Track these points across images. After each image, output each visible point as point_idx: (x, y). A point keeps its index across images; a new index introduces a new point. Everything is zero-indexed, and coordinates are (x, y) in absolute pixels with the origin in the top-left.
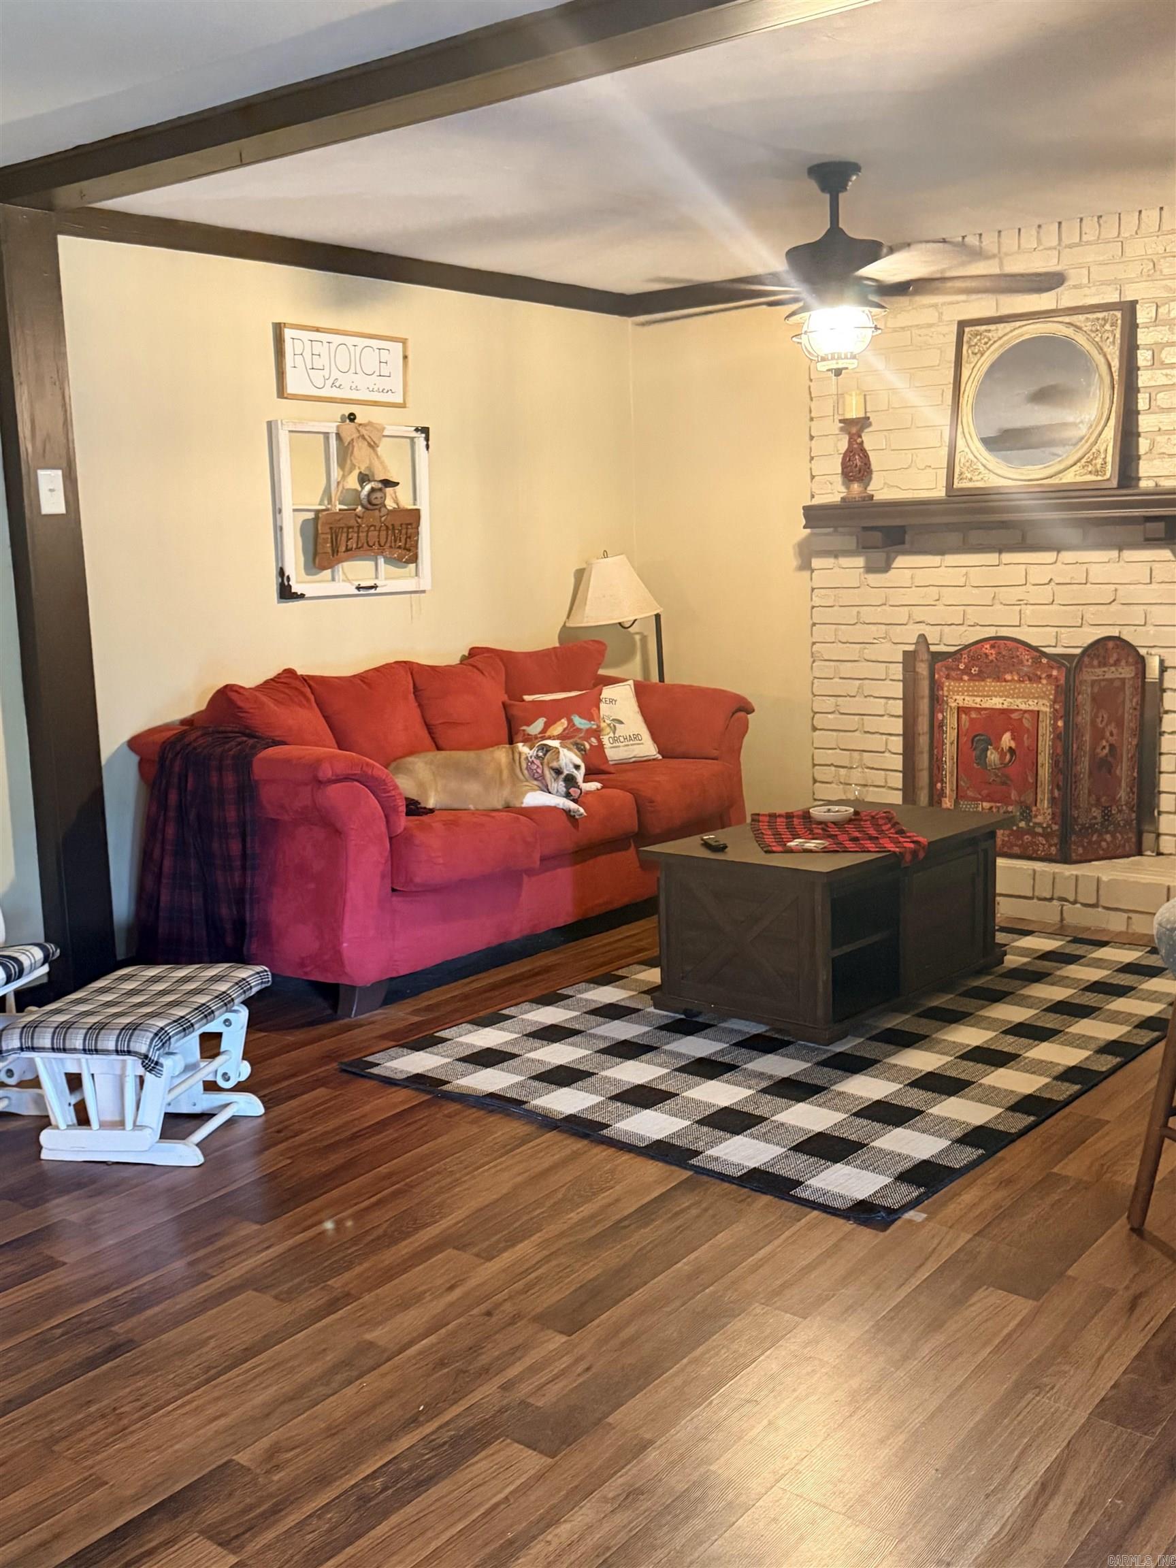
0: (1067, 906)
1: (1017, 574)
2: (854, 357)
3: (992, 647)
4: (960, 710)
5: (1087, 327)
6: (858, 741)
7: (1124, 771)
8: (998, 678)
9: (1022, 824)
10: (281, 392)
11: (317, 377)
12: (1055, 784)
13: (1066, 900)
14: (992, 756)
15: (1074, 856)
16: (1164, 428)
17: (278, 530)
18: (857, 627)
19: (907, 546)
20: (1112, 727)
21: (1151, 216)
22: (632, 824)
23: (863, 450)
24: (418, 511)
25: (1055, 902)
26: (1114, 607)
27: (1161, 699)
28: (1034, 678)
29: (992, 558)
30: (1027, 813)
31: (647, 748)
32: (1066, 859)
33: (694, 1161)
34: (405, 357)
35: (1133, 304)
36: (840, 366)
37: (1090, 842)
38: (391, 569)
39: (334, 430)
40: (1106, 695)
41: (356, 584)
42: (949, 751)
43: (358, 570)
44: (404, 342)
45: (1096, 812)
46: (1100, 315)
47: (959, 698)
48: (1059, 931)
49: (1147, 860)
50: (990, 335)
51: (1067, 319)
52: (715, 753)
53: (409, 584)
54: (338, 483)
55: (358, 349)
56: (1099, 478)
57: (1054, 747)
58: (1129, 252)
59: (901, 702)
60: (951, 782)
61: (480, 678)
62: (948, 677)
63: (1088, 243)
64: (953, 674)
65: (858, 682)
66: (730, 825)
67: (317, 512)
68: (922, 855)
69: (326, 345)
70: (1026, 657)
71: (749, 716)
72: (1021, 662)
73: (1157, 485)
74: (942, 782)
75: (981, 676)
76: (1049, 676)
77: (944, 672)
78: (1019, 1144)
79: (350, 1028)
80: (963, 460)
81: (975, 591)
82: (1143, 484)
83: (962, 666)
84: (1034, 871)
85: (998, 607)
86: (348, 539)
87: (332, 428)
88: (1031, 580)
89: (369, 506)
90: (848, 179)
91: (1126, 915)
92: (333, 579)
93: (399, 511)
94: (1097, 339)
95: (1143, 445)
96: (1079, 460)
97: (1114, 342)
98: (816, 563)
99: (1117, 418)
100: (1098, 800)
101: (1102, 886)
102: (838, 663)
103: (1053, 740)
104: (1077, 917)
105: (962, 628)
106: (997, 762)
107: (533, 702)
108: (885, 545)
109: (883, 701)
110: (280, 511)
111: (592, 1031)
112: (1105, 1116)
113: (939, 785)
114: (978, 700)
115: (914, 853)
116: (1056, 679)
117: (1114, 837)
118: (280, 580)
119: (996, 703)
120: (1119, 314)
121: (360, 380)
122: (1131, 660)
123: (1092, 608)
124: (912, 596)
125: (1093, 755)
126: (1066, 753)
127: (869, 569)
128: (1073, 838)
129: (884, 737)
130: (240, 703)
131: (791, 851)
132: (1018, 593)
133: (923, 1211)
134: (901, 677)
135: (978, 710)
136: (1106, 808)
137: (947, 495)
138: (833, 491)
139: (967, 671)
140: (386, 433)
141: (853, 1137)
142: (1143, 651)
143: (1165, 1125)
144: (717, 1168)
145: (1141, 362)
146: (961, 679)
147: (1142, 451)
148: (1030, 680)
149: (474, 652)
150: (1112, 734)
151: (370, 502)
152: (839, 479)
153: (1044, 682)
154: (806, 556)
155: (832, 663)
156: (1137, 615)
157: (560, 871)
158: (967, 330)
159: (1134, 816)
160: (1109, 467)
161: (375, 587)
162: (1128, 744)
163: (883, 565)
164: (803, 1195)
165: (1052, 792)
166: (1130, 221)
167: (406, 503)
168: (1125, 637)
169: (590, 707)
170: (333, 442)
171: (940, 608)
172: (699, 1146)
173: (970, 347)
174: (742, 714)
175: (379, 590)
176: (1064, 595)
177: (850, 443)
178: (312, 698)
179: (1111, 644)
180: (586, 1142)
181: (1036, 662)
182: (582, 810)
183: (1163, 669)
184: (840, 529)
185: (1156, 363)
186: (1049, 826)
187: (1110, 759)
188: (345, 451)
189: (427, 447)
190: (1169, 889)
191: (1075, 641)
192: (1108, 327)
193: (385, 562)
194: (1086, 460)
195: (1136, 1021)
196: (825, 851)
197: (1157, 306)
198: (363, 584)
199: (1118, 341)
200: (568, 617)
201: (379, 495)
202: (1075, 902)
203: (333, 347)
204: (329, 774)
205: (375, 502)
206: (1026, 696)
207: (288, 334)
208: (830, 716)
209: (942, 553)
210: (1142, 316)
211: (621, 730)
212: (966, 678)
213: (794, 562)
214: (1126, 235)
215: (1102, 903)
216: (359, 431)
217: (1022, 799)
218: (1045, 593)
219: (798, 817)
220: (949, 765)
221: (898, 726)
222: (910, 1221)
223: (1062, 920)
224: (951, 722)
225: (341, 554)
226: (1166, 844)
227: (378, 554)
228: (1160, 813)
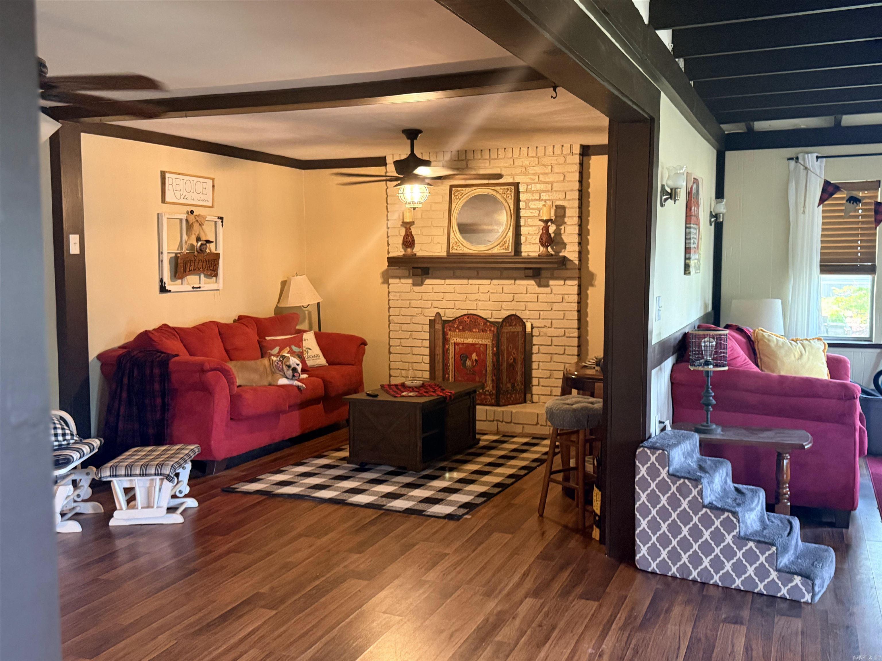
0: (499, 423)
1: (475, 289)
2: (420, 203)
3: (468, 318)
4: (456, 344)
5: (501, 192)
6: (410, 358)
7: (519, 368)
8: (470, 331)
9: (481, 391)
10: (163, 201)
11: (178, 194)
12: (494, 374)
13: (499, 421)
14: (469, 363)
15: (501, 404)
16: (531, 233)
17: (161, 261)
18: (409, 309)
19: (430, 275)
20: (514, 351)
21: (524, 150)
22: (321, 392)
23: (412, 235)
24: (219, 254)
25: (495, 422)
26: (513, 303)
27: (532, 339)
28: (484, 331)
29: (465, 281)
30: (483, 387)
31: (322, 361)
32: (498, 405)
33: (384, 508)
34: (213, 186)
35: (518, 184)
36: (415, 207)
37: (507, 398)
38: (206, 279)
39: (185, 218)
40: (513, 337)
41: (192, 286)
42: (451, 361)
43: (192, 280)
44: (213, 179)
45: (509, 385)
46: (506, 187)
47: (455, 339)
48: (497, 433)
49: (528, 405)
50: (463, 192)
51: (493, 188)
52: (353, 363)
53: (214, 286)
54: (186, 242)
55: (195, 182)
56: (507, 251)
57: (493, 358)
58: (516, 164)
59: (428, 341)
60: (452, 374)
61: (247, 330)
62: (450, 330)
63: (500, 159)
64: (452, 329)
65: (410, 333)
66: (358, 393)
67: (176, 254)
68: (453, 397)
69: (182, 180)
70: (481, 322)
71: (366, 347)
72: (479, 324)
73: (528, 255)
74: (448, 374)
75: (463, 330)
76: (490, 330)
77: (448, 328)
78: (498, 497)
79: (213, 479)
80: (453, 242)
81: (459, 295)
82: (523, 254)
83: (456, 326)
84: (487, 410)
85: (468, 301)
86: (190, 266)
87: (184, 217)
88: (481, 291)
89: (200, 252)
90: (418, 135)
91: (522, 426)
92: (182, 284)
93: (211, 254)
94: (505, 197)
95: (523, 239)
96: (499, 244)
97: (511, 199)
98: (391, 281)
99: (513, 228)
100: (510, 380)
101: (513, 415)
102: (401, 325)
103: (493, 357)
104: (504, 428)
105: (454, 310)
106: (470, 365)
107: (270, 340)
108: (422, 275)
109: (421, 341)
110: (162, 253)
111: (324, 473)
112: (525, 487)
113: (447, 376)
114: (462, 340)
115: (450, 397)
116: (493, 331)
117: (516, 396)
118: (160, 284)
119: (470, 341)
120: (513, 188)
121: (195, 196)
122: (521, 324)
123: (504, 303)
124: (433, 296)
125: (508, 362)
126: (497, 361)
127: (414, 284)
128: (501, 396)
129: (421, 356)
130: (153, 338)
131: (403, 396)
132: (476, 296)
133: (470, 515)
134: (428, 331)
135: (463, 344)
136: (513, 383)
137: (447, 255)
138: (398, 251)
139: (458, 328)
140: (207, 219)
141: (440, 498)
142: (524, 321)
143: (550, 477)
144: (394, 509)
145: (521, 207)
146: (455, 331)
147: (522, 242)
148: (483, 332)
149: (241, 318)
150: (514, 354)
151: (200, 250)
152: (400, 246)
153: (488, 332)
154: (386, 278)
155: (398, 325)
156: (522, 306)
157: (294, 412)
158: (453, 189)
159: (523, 387)
160: (510, 247)
161: (200, 287)
162: (520, 357)
163: (420, 283)
164: (428, 514)
165: (492, 377)
166: (517, 151)
167: (213, 250)
168: (518, 314)
169: (299, 342)
170: (184, 222)
171: (444, 301)
172: (384, 503)
173: (455, 196)
174: (363, 346)
175: (201, 289)
176: (494, 297)
177: (406, 231)
178: (178, 336)
179: (513, 318)
180: (339, 505)
181: (485, 324)
182: (304, 386)
183: (532, 328)
184: (401, 268)
185: (527, 207)
186: (491, 391)
187: (514, 364)
188: (190, 227)
189: (222, 226)
190: (538, 414)
191: (499, 316)
192: (509, 192)
193: (204, 277)
194: (502, 244)
195: (531, 460)
196: (416, 396)
197: (527, 186)
198: (195, 286)
199: (513, 198)
200: (279, 302)
201: (205, 246)
202: (502, 422)
203: (185, 181)
204: (208, 367)
205: (203, 250)
206: (482, 338)
207: (167, 175)
208: (397, 347)
209: (444, 278)
210: (522, 189)
211: (310, 353)
212: (457, 330)
213: (380, 280)
214: (515, 157)
215: (513, 421)
216: (196, 218)
217: (481, 380)
218: (486, 297)
219: (400, 385)
220: (451, 367)
221: (427, 351)
222: (466, 518)
223: (498, 429)
224: (451, 349)
225: (187, 272)
226: (535, 398)
227: (201, 272)
228: (532, 386)
